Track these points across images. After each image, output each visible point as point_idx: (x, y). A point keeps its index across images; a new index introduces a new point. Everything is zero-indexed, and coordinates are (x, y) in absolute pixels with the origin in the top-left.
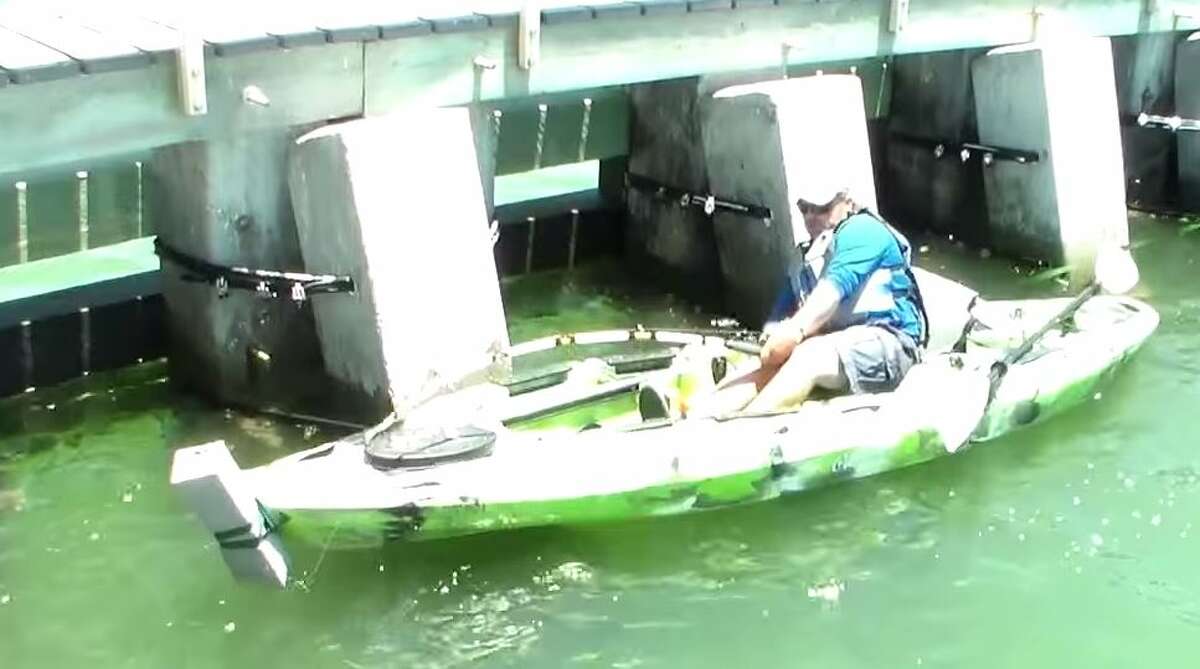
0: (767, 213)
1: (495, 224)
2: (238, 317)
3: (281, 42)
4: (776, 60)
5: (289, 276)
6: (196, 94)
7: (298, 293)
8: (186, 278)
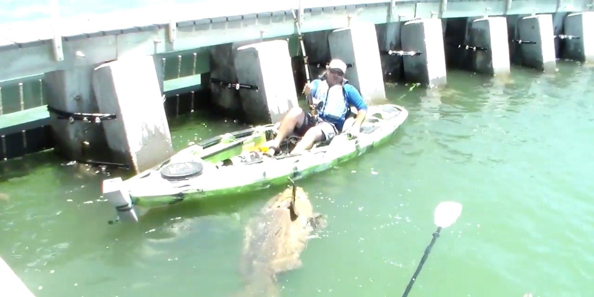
0: (257, 88)
1: (164, 96)
2: (77, 131)
3: (88, 36)
4: (258, 36)
5: (94, 115)
6: (60, 54)
7: (98, 120)
8: (59, 118)
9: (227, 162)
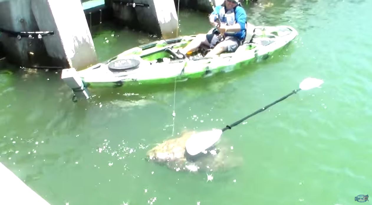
2: (24, 44)
5: (37, 33)
7: (40, 37)
9: (160, 60)
